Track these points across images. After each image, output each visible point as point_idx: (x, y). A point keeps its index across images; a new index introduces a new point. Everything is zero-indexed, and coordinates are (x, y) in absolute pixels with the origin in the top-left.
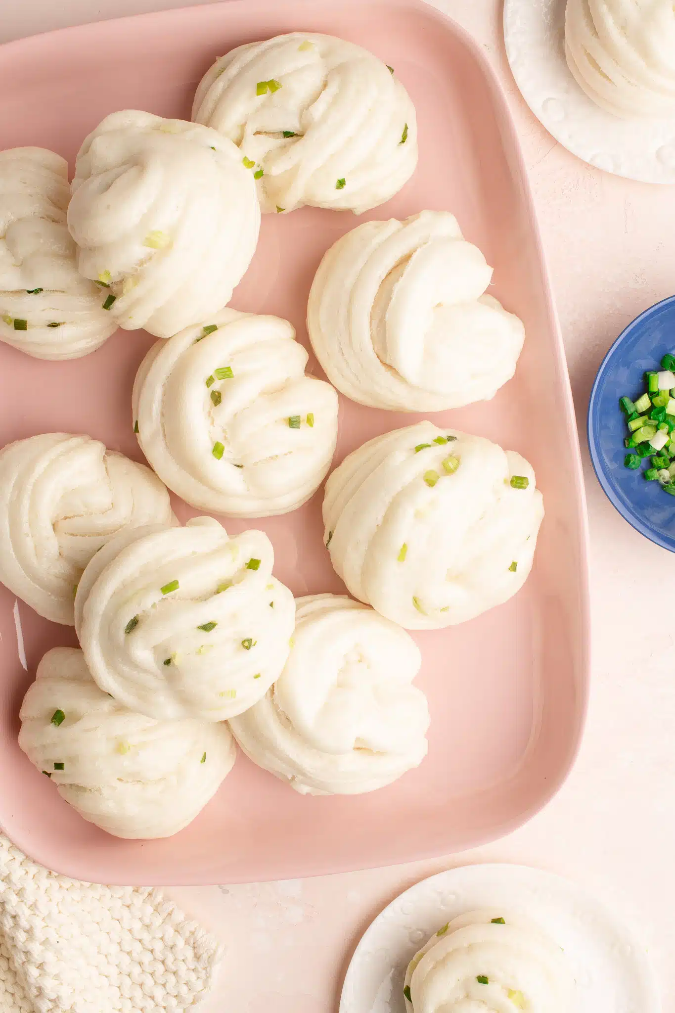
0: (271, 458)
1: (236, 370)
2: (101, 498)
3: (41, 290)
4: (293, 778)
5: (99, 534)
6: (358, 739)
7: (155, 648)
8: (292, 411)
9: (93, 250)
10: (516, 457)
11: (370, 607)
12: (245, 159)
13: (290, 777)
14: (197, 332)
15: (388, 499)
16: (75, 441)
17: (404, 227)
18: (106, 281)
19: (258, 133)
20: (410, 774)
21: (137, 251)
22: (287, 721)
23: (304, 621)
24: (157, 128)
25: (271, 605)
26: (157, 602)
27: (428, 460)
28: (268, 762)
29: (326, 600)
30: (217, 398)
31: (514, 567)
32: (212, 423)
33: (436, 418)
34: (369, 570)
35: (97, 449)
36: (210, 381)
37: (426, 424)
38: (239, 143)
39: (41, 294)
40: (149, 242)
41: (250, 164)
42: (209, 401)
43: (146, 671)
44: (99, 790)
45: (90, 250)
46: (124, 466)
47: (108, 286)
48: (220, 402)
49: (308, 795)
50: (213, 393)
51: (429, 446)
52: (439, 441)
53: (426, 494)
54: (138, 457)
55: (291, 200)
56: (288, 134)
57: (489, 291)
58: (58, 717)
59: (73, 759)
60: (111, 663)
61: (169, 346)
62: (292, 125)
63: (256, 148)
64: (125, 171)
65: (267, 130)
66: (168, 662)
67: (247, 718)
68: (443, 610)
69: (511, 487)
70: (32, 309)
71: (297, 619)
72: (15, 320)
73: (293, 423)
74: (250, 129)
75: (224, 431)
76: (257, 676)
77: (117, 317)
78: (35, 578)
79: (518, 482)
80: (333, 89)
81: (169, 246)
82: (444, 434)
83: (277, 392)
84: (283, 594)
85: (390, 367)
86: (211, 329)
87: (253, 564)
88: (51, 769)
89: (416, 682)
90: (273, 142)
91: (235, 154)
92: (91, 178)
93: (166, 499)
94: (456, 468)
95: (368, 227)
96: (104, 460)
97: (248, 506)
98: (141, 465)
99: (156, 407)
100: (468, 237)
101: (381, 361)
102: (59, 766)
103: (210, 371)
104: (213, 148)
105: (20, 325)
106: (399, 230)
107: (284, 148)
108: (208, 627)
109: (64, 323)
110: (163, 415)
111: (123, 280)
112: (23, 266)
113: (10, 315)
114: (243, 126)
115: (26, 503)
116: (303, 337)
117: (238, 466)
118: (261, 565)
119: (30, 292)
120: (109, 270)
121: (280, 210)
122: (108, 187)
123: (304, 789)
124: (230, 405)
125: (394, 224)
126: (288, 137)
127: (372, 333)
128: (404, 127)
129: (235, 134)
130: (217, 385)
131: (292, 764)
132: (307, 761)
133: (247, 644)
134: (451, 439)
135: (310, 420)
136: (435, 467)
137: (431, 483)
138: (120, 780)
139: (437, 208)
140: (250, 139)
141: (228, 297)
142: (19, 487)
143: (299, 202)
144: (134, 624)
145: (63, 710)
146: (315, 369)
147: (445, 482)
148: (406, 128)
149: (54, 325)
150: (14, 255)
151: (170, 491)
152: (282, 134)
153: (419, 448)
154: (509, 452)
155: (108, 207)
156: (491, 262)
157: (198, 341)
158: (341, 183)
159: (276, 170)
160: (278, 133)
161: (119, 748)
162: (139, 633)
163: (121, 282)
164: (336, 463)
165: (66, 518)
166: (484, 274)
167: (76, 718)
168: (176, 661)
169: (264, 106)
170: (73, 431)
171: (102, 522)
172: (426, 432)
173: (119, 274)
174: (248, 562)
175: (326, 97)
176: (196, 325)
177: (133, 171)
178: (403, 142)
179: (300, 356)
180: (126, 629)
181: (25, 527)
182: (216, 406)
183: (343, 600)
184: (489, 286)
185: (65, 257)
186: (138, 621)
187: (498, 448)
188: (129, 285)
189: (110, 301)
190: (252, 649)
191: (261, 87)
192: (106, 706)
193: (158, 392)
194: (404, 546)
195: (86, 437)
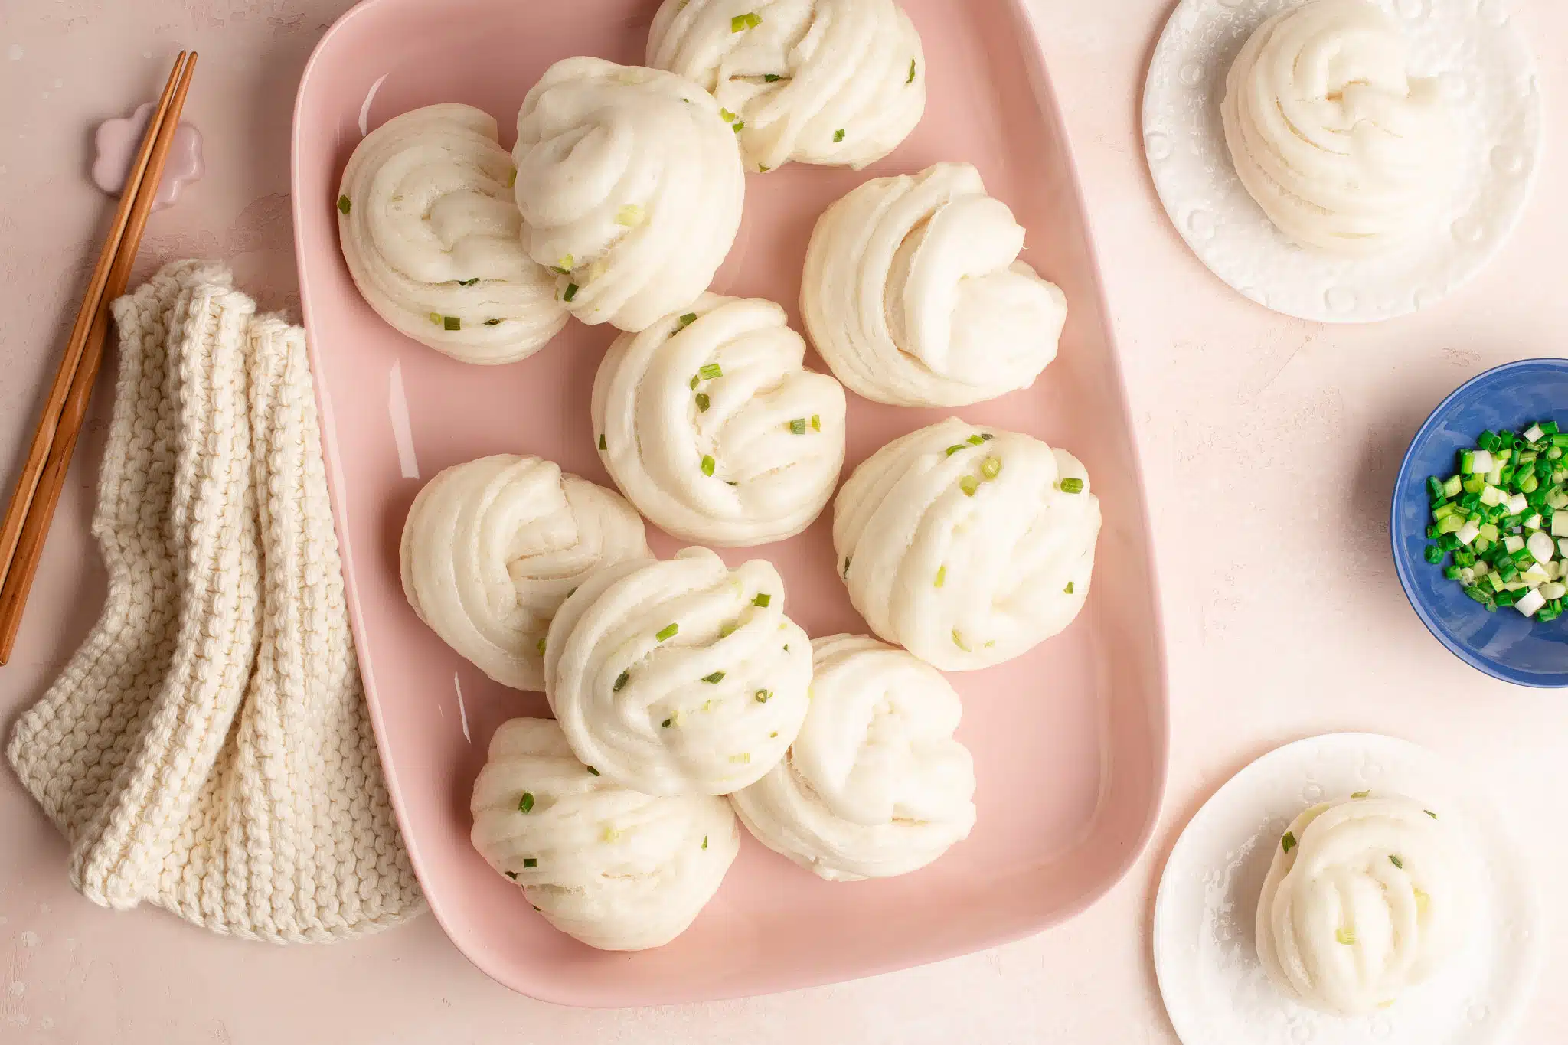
0: (772, 471)
1: (726, 365)
2: (563, 532)
3: (477, 280)
4: (817, 860)
5: (565, 576)
6: (896, 807)
7: (651, 708)
8: (793, 414)
9: (551, 231)
10: (1063, 454)
11: (900, 647)
12: (723, 110)
13: (812, 859)
14: (672, 324)
15: (919, 514)
16: (527, 462)
17: (918, 183)
18: (567, 268)
19: (734, 77)
20: (956, 849)
21: (607, 230)
22: (810, 789)
23: (822, 666)
24: (614, 78)
25: (786, 648)
26: (651, 651)
27: (962, 464)
28: (786, 843)
29: (843, 642)
30: (703, 402)
31: (1070, 588)
32: (699, 432)
33: (967, 414)
34: (899, 600)
35: (551, 473)
36: (694, 382)
37: (955, 421)
38: (712, 89)
39: (476, 286)
40: (622, 219)
41: (730, 117)
42: (694, 406)
43: (640, 736)
44: (580, 889)
45: (547, 230)
46: (586, 491)
47: (568, 273)
48: (708, 407)
49: (835, 881)
50: (699, 395)
51: (963, 447)
52: (974, 440)
53: (964, 506)
54: (603, 479)
55: (777, 157)
56: (770, 78)
57: (1022, 257)
58: (526, 803)
59: (548, 853)
60: (594, 730)
61: (638, 342)
62: (776, 67)
63: (735, 97)
64: (586, 134)
65: (745, 73)
66: (667, 723)
67: (759, 791)
68: (987, 645)
69: (1062, 492)
70: (467, 305)
71: (815, 664)
72: (446, 318)
73: (795, 427)
74: (725, 73)
75: (714, 442)
76: (774, 735)
77: (578, 310)
78: (488, 634)
79: (1070, 485)
80: (823, 21)
81: (646, 222)
82: (977, 431)
83: (773, 392)
84: (797, 635)
85: (908, 355)
86: (689, 319)
87: (762, 600)
88: (520, 868)
89: (958, 735)
90: (754, 89)
91: (709, 105)
92: (541, 143)
93: (640, 529)
94: (998, 470)
95: (872, 187)
96: (561, 486)
97: (746, 532)
98: (608, 490)
99: (628, 417)
100: (992, 191)
101: (899, 349)
102: (530, 863)
103: (694, 370)
104: (685, 100)
105: (452, 324)
106: (911, 189)
107: (766, 94)
108: (714, 678)
109: (505, 319)
110: (636, 425)
111: (588, 265)
112: (453, 251)
113: (438, 312)
114: (716, 71)
115: (475, 541)
116: (797, 322)
117: (731, 484)
118: (771, 601)
119: (463, 283)
120: (570, 254)
121: (763, 169)
122: (567, 153)
123: (830, 874)
124: (721, 410)
125: (904, 181)
126: (771, 81)
127: (886, 315)
128: (911, 62)
129: (707, 79)
130: (703, 386)
131: (816, 842)
132: (833, 836)
133: (761, 696)
134: (986, 437)
135: (815, 424)
136: (971, 472)
137: (970, 492)
138: (605, 875)
139: (954, 159)
140: (725, 85)
141: (708, 279)
142: (465, 523)
143: (788, 159)
144: (623, 681)
145: (532, 793)
146: (814, 361)
147: (985, 490)
148: (914, 64)
149: (493, 323)
150: (440, 238)
151: (644, 519)
152: (764, 78)
153: (951, 451)
154: (1056, 450)
155: (571, 179)
156: (1021, 220)
157: (674, 333)
158: (840, 135)
159: (762, 121)
160: (759, 77)
161: (605, 834)
162: (631, 693)
163: (586, 266)
164: (845, 474)
165: (521, 558)
166: (1014, 237)
167: (548, 802)
168: (680, 721)
169: (739, 46)
170: (518, 451)
171: (568, 560)
172: (957, 431)
173: (583, 257)
174: (755, 598)
175: (816, 31)
176: (673, 314)
177: (595, 134)
178: (911, 80)
179: (796, 347)
180: (616, 686)
181: (475, 569)
182: (702, 412)
183: (861, 641)
184: (1022, 250)
185: (505, 238)
186: (628, 676)
187: (1044, 445)
188: (596, 272)
189: (572, 290)
190: (768, 701)
191: (737, 22)
192: (587, 782)
193: (630, 398)
194: (942, 568)
195: (538, 458)
